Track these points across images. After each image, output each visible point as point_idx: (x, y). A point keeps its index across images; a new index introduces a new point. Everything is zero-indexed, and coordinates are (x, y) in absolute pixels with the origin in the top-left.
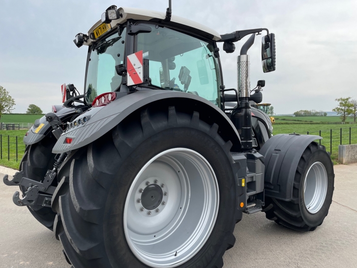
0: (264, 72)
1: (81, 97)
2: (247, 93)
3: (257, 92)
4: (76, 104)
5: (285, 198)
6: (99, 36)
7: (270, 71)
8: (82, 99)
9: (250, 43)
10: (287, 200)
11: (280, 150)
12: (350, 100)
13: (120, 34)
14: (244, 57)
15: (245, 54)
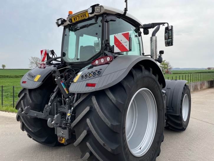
0: (166, 46)
1: (59, 58)
2: (156, 57)
3: (160, 57)
4: (54, 62)
5: (176, 114)
6: (76, 21)
7: (169, 46)
8: (60, 60)
9: (157, 30)
10: (177, 115)
11: (170, 89)
12: (165, 62)
13: (96, 21)
14: (154, 38)
15: (155, 36)
